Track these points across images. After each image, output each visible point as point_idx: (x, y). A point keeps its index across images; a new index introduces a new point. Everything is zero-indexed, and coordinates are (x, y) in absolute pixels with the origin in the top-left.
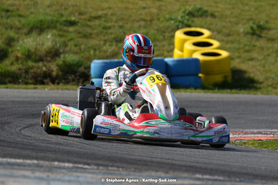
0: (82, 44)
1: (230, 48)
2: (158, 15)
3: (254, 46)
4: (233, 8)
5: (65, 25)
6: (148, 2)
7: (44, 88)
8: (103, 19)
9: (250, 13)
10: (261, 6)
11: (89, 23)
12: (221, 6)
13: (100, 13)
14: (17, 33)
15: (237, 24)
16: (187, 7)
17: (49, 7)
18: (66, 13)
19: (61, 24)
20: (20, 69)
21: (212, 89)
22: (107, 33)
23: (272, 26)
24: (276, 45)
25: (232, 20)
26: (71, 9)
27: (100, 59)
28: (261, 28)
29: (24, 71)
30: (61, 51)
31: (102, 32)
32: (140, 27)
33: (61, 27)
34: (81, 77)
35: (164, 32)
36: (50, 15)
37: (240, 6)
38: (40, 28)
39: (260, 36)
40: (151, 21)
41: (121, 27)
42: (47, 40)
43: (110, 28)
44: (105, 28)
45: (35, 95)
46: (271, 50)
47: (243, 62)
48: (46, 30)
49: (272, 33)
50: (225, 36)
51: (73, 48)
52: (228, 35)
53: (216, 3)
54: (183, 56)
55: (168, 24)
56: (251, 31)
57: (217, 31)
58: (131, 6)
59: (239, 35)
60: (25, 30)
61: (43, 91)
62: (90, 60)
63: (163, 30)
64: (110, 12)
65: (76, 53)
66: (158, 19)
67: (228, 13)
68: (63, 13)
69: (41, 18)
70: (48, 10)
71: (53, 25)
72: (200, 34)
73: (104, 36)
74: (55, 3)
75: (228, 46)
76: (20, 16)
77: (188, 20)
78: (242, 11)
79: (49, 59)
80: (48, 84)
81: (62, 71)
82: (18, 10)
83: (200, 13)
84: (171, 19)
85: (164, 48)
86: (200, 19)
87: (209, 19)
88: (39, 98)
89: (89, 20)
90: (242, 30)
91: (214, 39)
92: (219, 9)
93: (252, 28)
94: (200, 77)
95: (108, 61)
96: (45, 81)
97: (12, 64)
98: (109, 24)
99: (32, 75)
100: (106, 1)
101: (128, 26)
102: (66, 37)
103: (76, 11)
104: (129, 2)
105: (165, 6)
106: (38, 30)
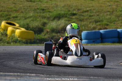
2: (116, 9)
5: (71, 15)
6: (112, 3)
8: (89, 12)
11: (83, 14)
13: (88, 9)
14: (48, 20)
17: (63, 7)
18: (71, 10)
19: (69, 15)
20: (49, 37)
22: (91, 18)
26: (74, 7)
27: (87, 30)
29: (51, 38)
31: (88, 18)
32: (107, 15)
35: (119, 17)
36: (64, 11)
40: (112, 12)
41: (98, 15)
42: (62, 23)
43: (93, 16)
44: (90, 16)
48: (62, 18)
55: (121, 13)
58: (103, 5)
60: (52, 19)
64: (93, 8)
66: (116, 11)
68: (70, 10)
69: (59, 12)
70: (63, 9)
71: (65, 15)
73: (90, 20)
74: (66, 5)
76: (49, 12)
79: (63, 32)
82: (48, 9)
85: (118, 25)
89: (83, 13)
97: (45, 35)
98: (92, 14)
99: (55, 39)
100: (91, 3)
101: (101, 15)
102: (71, 21)
103: (76, 8)
104: (102, 3)
105: (120, 4)
106: (58, 18)
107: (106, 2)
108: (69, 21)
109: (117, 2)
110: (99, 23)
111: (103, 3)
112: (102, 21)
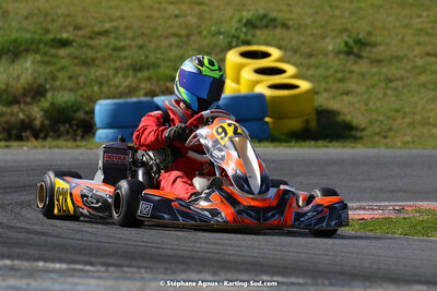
0: (80, 75)
1: (313, 76)
2: (199, 26)
3: (351, 72)
4: (316, 13)
5: (52, 46)
6: (183, 7)
7: (22, 147)
8: (112, 35)
9: (343, 20)
10: (360, 9)
11: (91, 43)
12: (297, 10)
13: (107, 26)
15: (324, 38)
16: (245, 14)
17: (26, 18)
18: (53, 27)
19: (46, 44)
21: (286, 141)
22: (119, 57)
23: (379, 39)
24: (384, 70)
25: (315, 32)
26: (61, 21)
27: (109, 98)
28: (361, 43)
30: (48, 86)
31: (111, 56)
32: (170, 46)
33: (46, 49)
34: (78, 127)
36: (29, 31)
37: (328, 9)
38: (14, 52)
39: (359, 56)
40: (188, 36)
41: (141, 47)
42: (25, 71)
43: (123, 48)
44: (115, 49)
45: (8, 157)
46: (376, 78)
47: (334, 97)
48: (24, 54)
49: (377, 52)
50: (305, 58)
51: (66, 82)
52: (310, 56)
53: (289, 5)
54: (239, 90)
55: (214, 41)
56: (345, 49)
57: (291, 49)
58: (156, 14)
59: (326, 55)
61: (21, 151)
62: (92, 100)
63: (207, 50)
64: (122, 24)
65: (71, 90)
66: (200, 33)
67: (308, 20)
68: (50, 27)
69: (14, 35)
70: (25, 24)
71: (34, 46)
72: (266, 55)
73: (115, 61)
74: (36, 11)
75: (311, 72)
77: (246, 34)
78: (330, 17)
79: (28, 100)
80: (28, 139)
81: (50, 118)
83: (264, 22)
84: (220, 33)
86: (265, 31)
87: (279, 31)
88: (15, 161)
89: (91, 38)
90: (331, 48)
91: (288, 62)
92: (294, 16)
93: (346, 44)
94: (267, 123)
95: (122, 101)
96: (24, 134)
98: (123, 43)
99: (4, 125)
100: (117, 7)
101: (152, 45)
102: (55, 64)
103: (70, 24)
104: (152, 8)
105: (210, 12)
106: (11, 54)
107: (164, 6)
108: (47, 63)
109: (200, 4)
110: (146, 73)
111: (157, 5)
112: (155, 66)
